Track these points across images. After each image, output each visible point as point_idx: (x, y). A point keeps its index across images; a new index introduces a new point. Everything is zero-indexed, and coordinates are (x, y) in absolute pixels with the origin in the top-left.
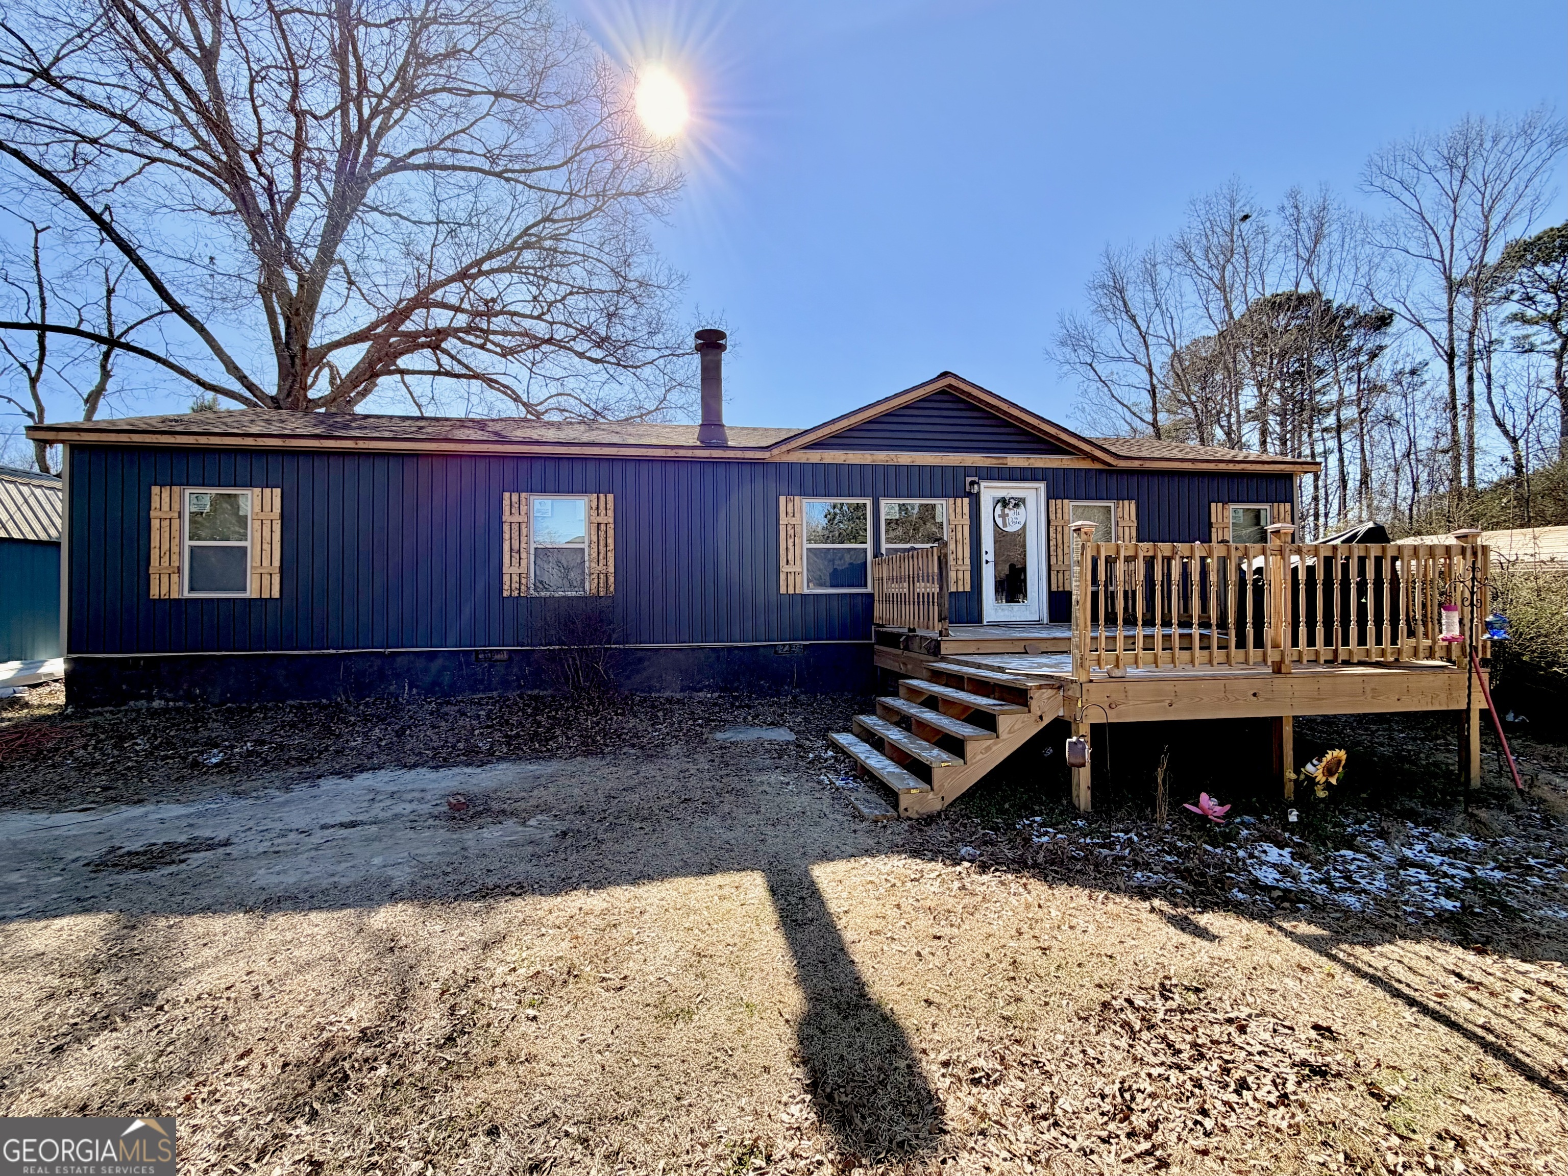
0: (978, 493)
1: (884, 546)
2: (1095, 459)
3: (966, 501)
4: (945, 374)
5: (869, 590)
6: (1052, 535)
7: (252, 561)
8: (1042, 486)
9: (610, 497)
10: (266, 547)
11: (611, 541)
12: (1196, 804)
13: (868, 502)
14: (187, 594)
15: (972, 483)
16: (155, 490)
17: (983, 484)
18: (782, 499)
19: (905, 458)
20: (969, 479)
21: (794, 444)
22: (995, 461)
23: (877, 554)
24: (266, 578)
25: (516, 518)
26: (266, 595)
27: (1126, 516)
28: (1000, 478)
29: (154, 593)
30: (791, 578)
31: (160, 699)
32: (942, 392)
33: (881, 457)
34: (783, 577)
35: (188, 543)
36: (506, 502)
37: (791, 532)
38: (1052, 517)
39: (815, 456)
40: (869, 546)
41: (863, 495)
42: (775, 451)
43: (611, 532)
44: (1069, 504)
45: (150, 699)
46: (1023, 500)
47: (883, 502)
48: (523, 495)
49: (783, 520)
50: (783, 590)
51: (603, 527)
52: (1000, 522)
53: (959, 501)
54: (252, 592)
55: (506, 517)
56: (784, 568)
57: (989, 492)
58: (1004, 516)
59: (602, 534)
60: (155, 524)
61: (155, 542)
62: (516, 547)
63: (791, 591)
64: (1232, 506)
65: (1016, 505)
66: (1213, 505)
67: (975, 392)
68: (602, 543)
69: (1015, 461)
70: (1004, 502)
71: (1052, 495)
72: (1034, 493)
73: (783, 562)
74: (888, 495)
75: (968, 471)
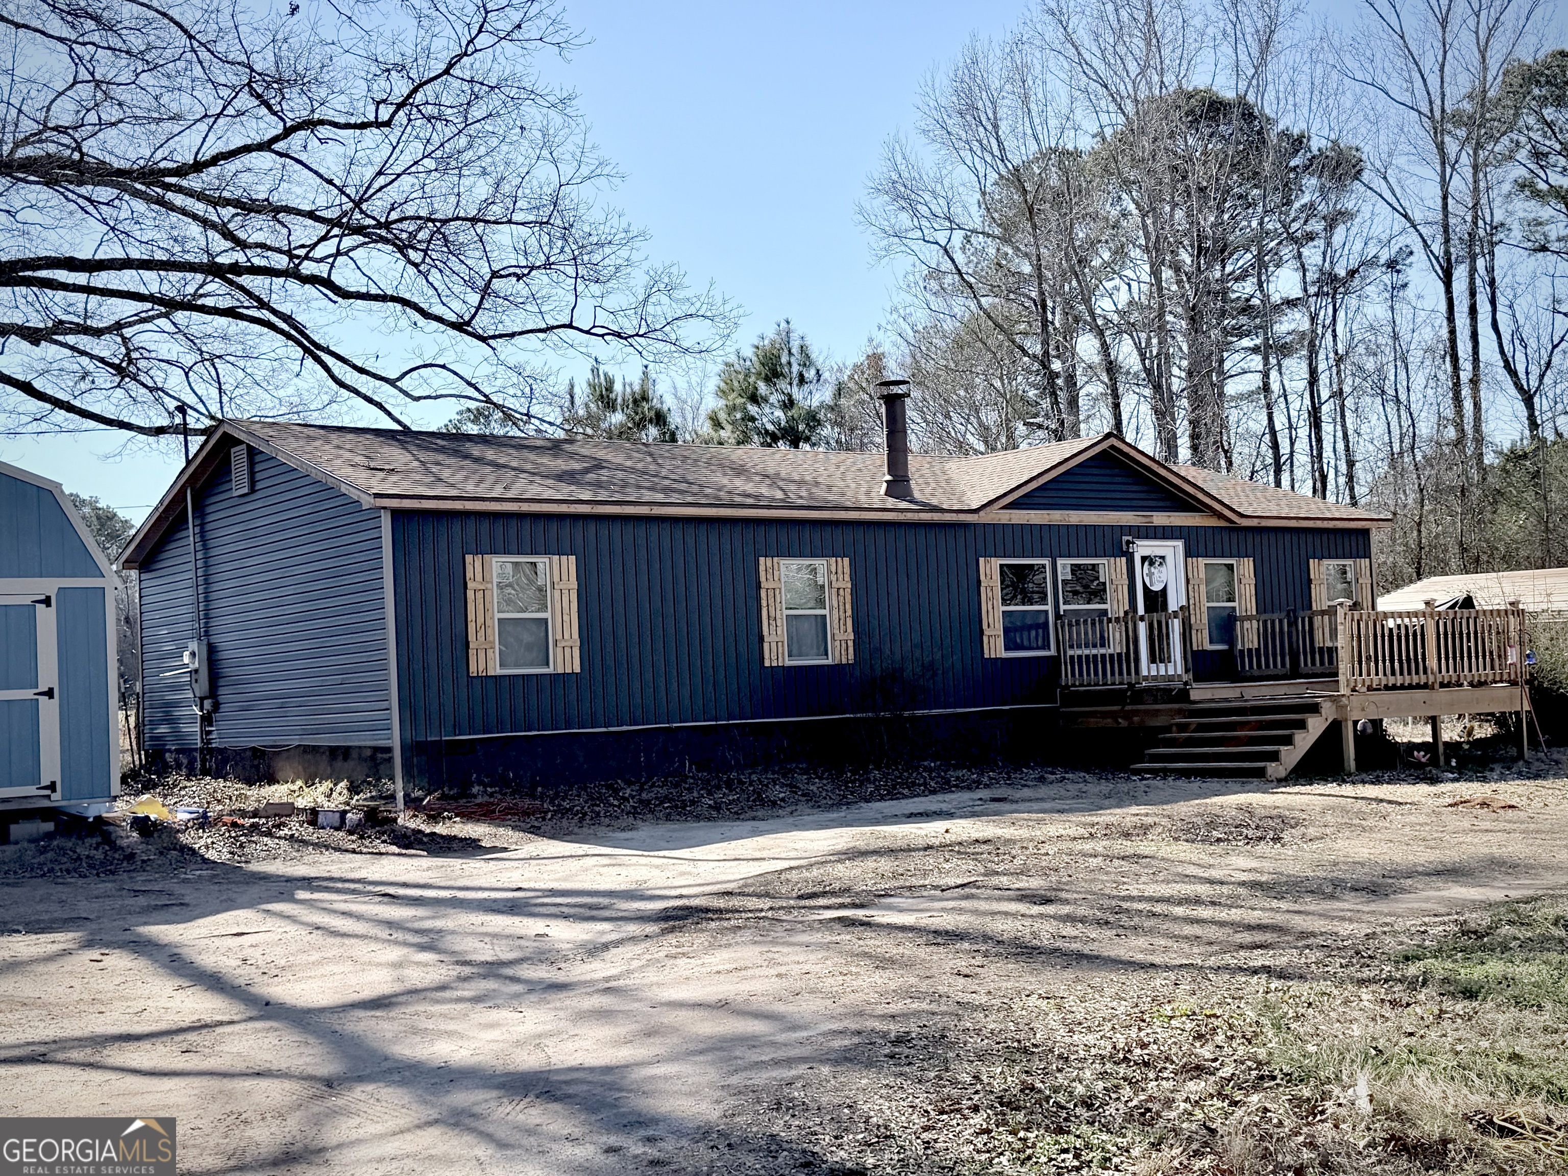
0: (1133, 552)
1: (1063, 607)
2: (1221, 516)
3: (1124, 559)
4: (1109, 433)
5: (1052, 652)
6: (1191, 593)
7: (553, 634)
8: (1180, 544)
9: (846, 560)
10: (566, 618)
11: (848, 606)
13: (1047, 563)
14: (499, 672)
15: (1128, 542)
16: (469, 559)
17: (1135, 544)
18: (982, 560)
20: (1125, 538)
22: (1144, 520)
23: (1058, 616)
24: (568, 650)
25: (771, 585)
26: (568, 670)
27: (1246, 574)
28: (1149, 536)
29: (473, 670)
30: (992, 641)
32: (1106, 453)
33: (1056, 517)
34: (985, 639)
35: (497, 615)
36: (762, 568)
37: (990, 594)
38: (1190, 576)
39: (1004, 517)
40: (1049, 607)
41: (1043, 555)
43: (848, 598)
44: (1203, 562)
47: (1060, 562)
48: (776, 559)
49: (983, 582)
50: (986, 656)
51: (841, 591)
52: (1148, 580)
53: (1118, 559)
54: (555, 667)
55: (763, 582)
56: (987, 632)
57: (1140, 550)
58: (1150, 575)
59: (841, 599)
60: (471, 595)
61: (471, 616)
62: (772, 614)
63: (993, 656)
64: (1326, 562)
66: (1311, 561)
68: (842, 608)
69: (1160, 519)
71: (1188, 554)
72: (1173, 550)
73: (985, 626)
74: (1063, 555)
75: (1124, 529)
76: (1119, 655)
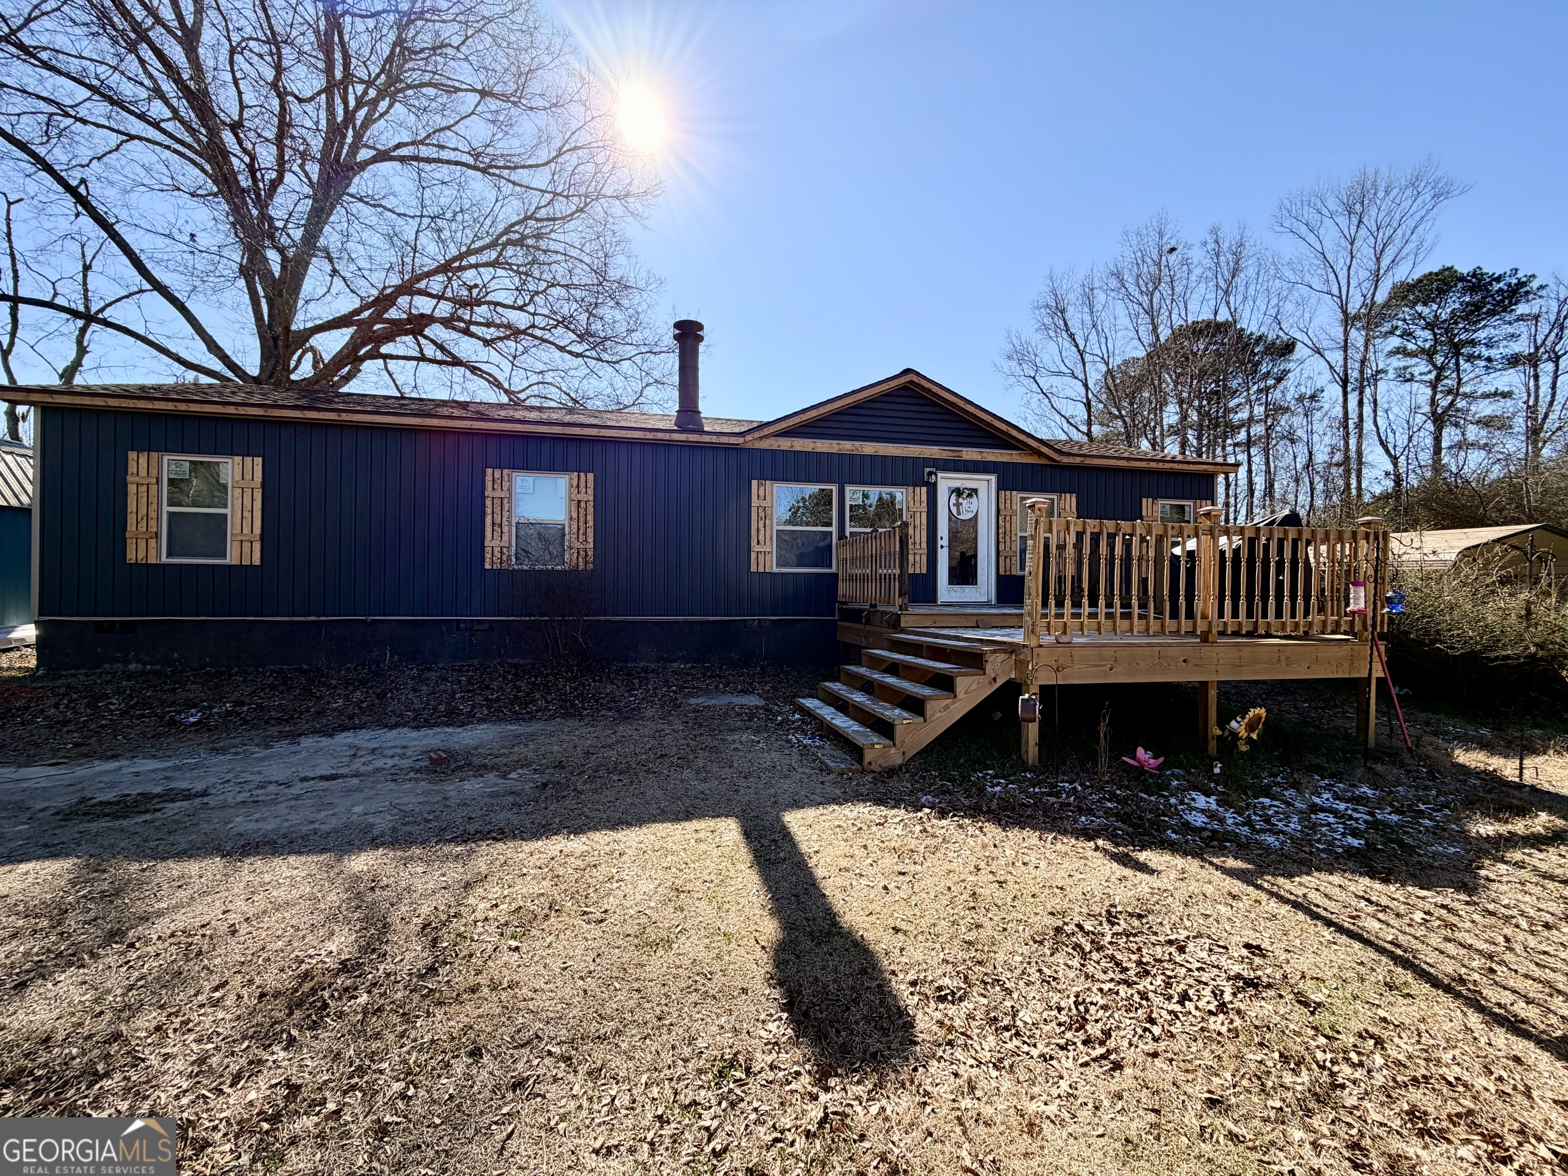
0: (936, 483)
1: (848, 530)
2: (1040, 454)
3: (924, 489)
4: (908, 371)
5: (833, 570)
6: (1001, 523)
7: (232, 528)
8: (993, 478)
9: (591, 476)
10: (247, 514)
11: (590, 518)
12: (1134, 757)
13: (834, 488)
14: (164, 559)
15: (930, 474)
16: (132, 455)
17: (940, 475)
18: (754, 483)
19: (869, 448)
20: (927, 470)
21: (766, 431)
22: (951, 454)
23: (842, 536)
24: (246, 546)
25: (498, 494)
26: (246, 562)
27: (1068, 508)
28: (954, 470)
29: (131, 556)
30: (761, 557)
31: (137, 662)
32: (904, 388)
33: (847, 446)
34: (753, 556)
35: (166, 509)
36: (489, 478)
37: (762, 514)
38: (1002, 506)
39: (785, 444)
40: (834, 529)
41: (830, 481)
42: (749, 438)
43: (591, 510)
44: (1017, 495)
45: (126, 662)
46: (975, 491)
47: (849, 489)
48: (506, 471)
49: (755, 502)
50: (753, 569)
51: (583, 505)
52: (954, 510)
53: (918, 489)
54: (232, 558)
55: (489, 492)
56: (755, 548)
57: (946, 482)
58: (958, 505)
59: (582, 511)
60: (132, 489)
61: (131, 507)
62: (498, 520)
63: (761, 570)
64: (1161, 502)
65: (969, 496)
66: (1144, 500)
67: (935, 389)
68: (582, 519)
69: (970, 454)
70: (958, 492)
71: (1001, 487)
72: (986, 484)
73: (754, 542)
74: (853, 482)
75: (927, 462)
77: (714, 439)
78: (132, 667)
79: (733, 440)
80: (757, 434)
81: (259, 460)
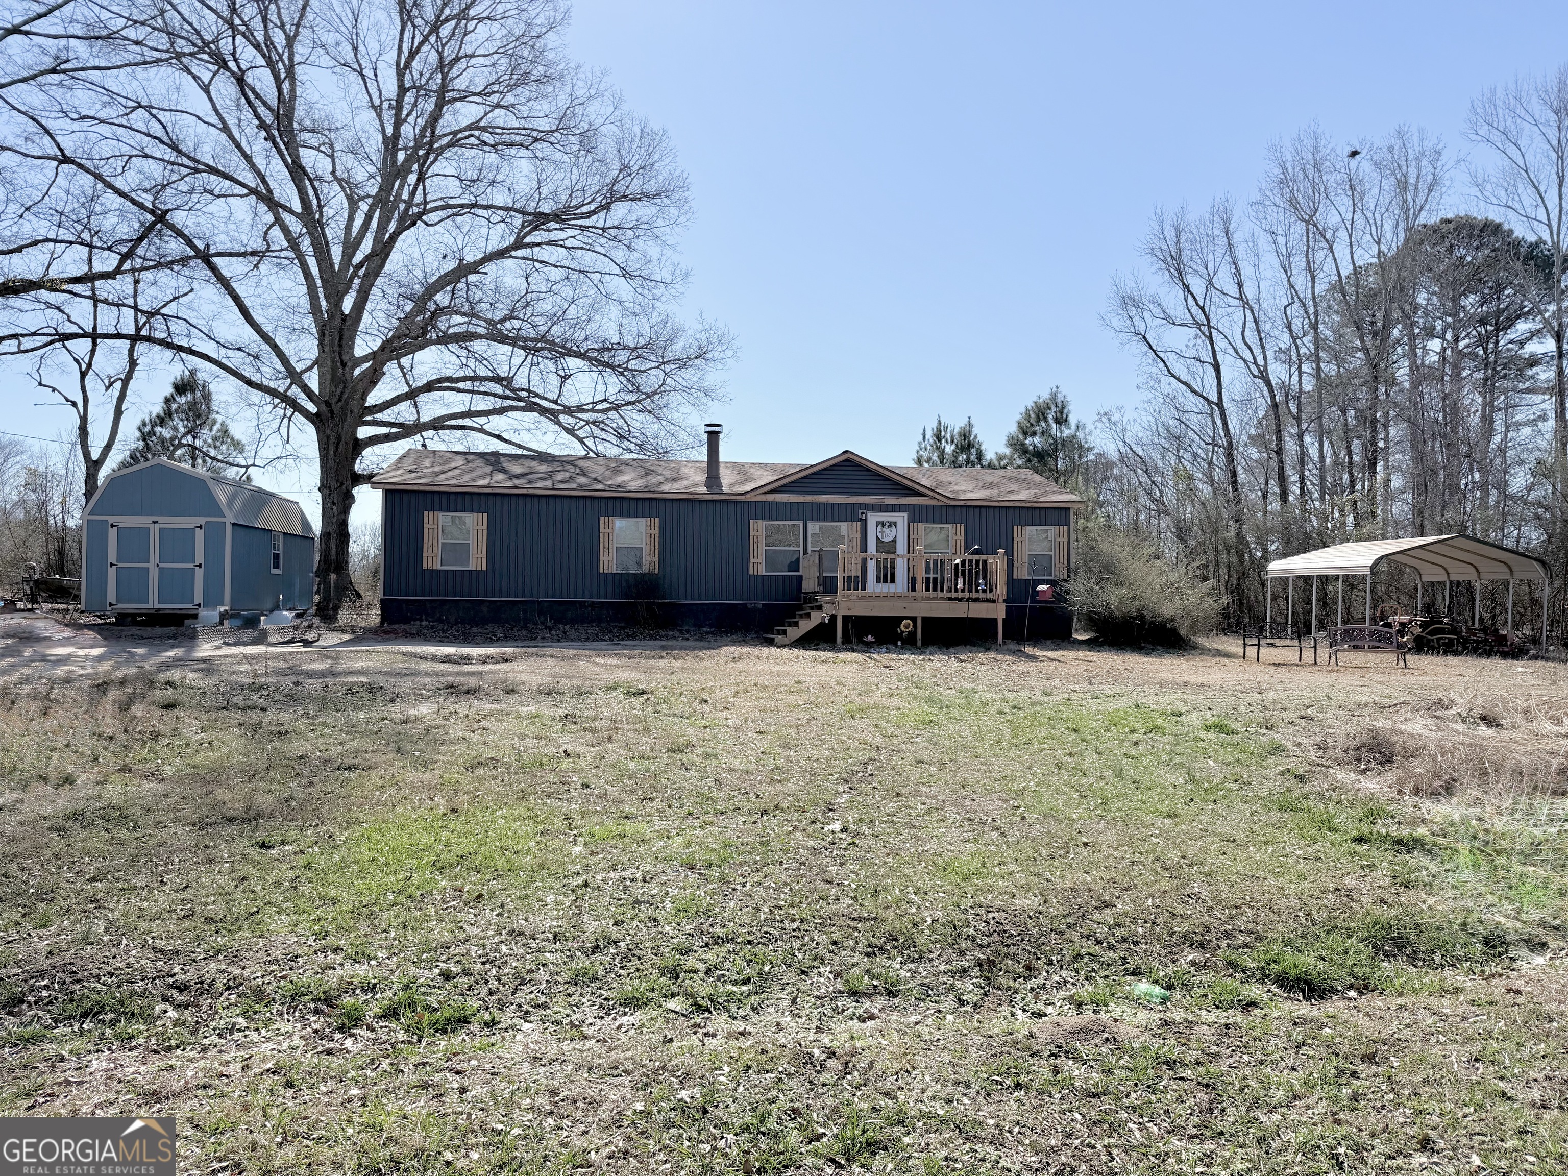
0: (866, 520)
1: (810, 549)
3: (859, 523)
4: (846, 452)
5: (800, 574)
6: (911, 543)
7: (472, 550)
8: (906, 515)
9: (657, 519)
10: (480, 544)
11: (657, 544)
13: (801, 524)
14: (440, 568)
15: (863, 513)
16: (426, 513)
17: (869, 514)
18: (752, 521)
19: (823, 499)
20: (861, 511)
21: (759, 491)
22: (876, 501)
23: (805, 552)
24: (479, 560)
25: (607, 531)
26: (479, 569)
27: (958, 533)
28: (880, 511)
29: (425, 567)
30: (756, 566)
32: (847, 460)
33: (808, 498)
34: (751, 565)
35: (441, 541)
36: (602, 522)
37: (756, 540)
38: (911, 533)
39: (771, 498)
40: (801, 549)
41: (798, 520)
42: (748, 496)
43: (657, 539)
44: (922, 526)
45: (421, 620)
46: (895, 524)
47: (810, 524)
48: (611, 518)
49: (752, 533)
50: (751, 573)
51: (653, 536)
52: (880, 535)
53: (854, 523)
54: (472, 567)
55: (602, 530)
56: (752, 560)
57: (873, 518)
58: (882, 532)
59: (652, 540)
60: (426, 531)
61: (425, 540)
62: (606, 546)
63: (756, 573)
64: (1029, 528)
65: (890, 526)
66: (1015, 527)
67: (863, 462)
68: (652, 545)
69: (889, 500)
70: (883, 524)
71: (912, 520)
72: (902, 519)
73: (751, 557)
74: (812, 520)
75: (860, 506)
76: (856, 577)
77: (727, 497)
78: (424, 623)
79: (738, 498)
80: (753, 494)
81: (485, 515)
